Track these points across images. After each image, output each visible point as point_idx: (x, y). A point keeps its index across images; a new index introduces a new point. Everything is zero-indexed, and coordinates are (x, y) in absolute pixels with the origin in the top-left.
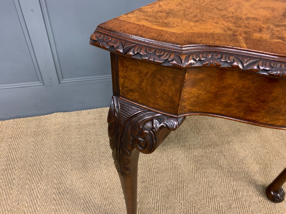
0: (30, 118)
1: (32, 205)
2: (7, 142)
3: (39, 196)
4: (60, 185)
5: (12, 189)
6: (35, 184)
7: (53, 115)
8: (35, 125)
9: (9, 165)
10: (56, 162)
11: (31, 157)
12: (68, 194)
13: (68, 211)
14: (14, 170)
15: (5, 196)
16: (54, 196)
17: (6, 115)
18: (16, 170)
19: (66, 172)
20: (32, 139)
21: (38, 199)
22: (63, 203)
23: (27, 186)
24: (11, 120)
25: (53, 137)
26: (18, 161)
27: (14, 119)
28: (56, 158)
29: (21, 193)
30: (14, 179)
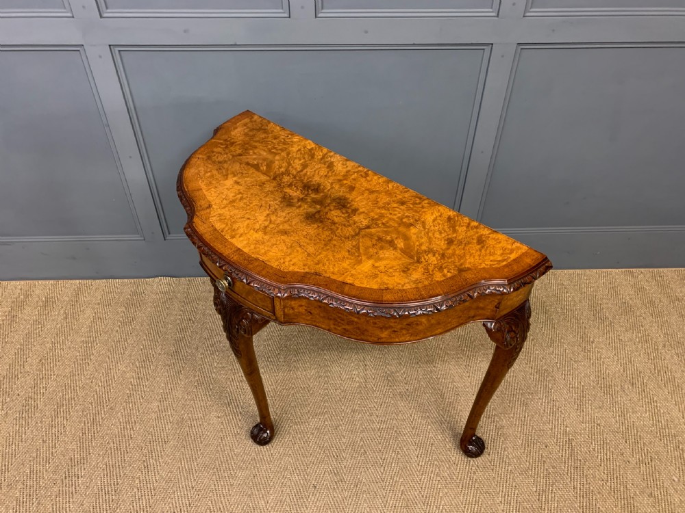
0: (126, 280)
1: (106, 386)
2: (94, 309)
3: (115, 377)
4: (141, 369)
5: (88, 364)
6: (114, 364)
7: (157, 279)
8: (131, 291)
9: (90, 337)
10: (143, 342)
11: (117, 331)
12: (148, 380)
13: (143, 398)
15: (79, 371)
16: (132, 380)
17: (97, 273)
18: (97, 344)
20: (124, 309)
21: (113, 381)
22: (140, 389)
23: (105, 364)
24: (103, 280)
25: (149, 309)
26: (101, 334)
27: (106, 278)
28: (145, 337)
29: (97, 371)
30: (93, 354)
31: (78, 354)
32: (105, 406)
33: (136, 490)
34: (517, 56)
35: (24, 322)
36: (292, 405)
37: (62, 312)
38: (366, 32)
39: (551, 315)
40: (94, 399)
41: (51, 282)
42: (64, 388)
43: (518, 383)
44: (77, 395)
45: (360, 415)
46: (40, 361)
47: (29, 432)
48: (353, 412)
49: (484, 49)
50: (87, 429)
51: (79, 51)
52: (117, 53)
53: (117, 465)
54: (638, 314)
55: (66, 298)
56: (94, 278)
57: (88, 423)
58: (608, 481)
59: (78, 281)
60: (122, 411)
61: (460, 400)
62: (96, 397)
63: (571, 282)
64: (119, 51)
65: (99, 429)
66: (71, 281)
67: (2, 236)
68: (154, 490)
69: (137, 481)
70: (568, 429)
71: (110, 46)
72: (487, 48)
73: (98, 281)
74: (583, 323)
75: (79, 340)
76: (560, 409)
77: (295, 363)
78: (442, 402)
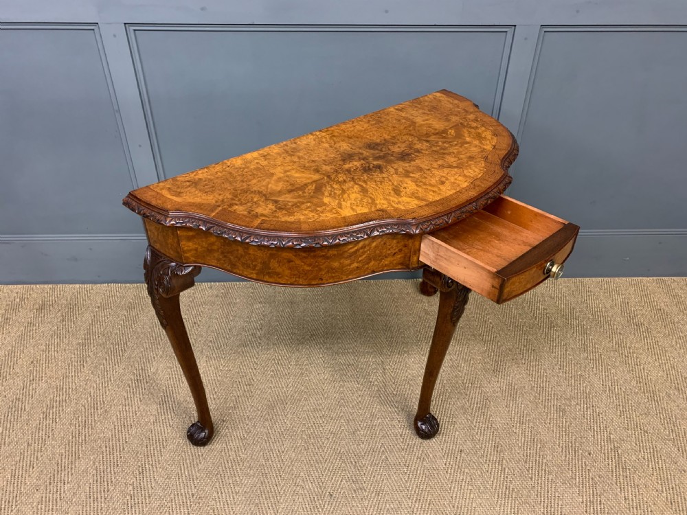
0: (129, 285)
1: (101, 388)
2: (93, 312)
3: (112, 379)
4: (140, 371)
5: (84, 366)
6: (111, 366)
9: (88, 339)
10: (144, 345)
11: (116, 334)
12: (147, 382)
13: (141, 401)
14: (92, 345)
15: (73, 373)
16: (130, 382)
17: (99, 276)
18: (94, 346)
19: (154, 358)
20: (124, 312)
21: (110, 383)
22: (138, 392)
23: (102, 366)
24: (105, 285)
26: (99, 337)
27: (108, 283)
28: (146, 340)
29: (92, 373)
30: (89, 356)
31: (73, 356)
32: (99, 408)
33: (128, 498)
34: (541, 39)
35: (17, 324)
36: (305, 408)
37: (59, 314)
38: (387, 12)
39: (582, 321)
40: (88, 401)
41: (50, 286)
42: (55, 390)
43: (552, 388)
44: (69, 397)
45: (380, 420)
46: (32, 362)
47: (13, 436)
48: (372, 416)
49: (506, 32)
50: (77, 432)
51: (93, 30)
52: (132, 32)
53: (109, 470)
54: (676, 320)
55: (64, 302)
56: (95, 283)
57: (79, 426)
58: (662, 491)
59: (78, 286)
60: (118, 413)
61: (489, 406)
62: (89, 399)
63: (601, 289)
64: (135, 30)
65: (90, 432)
66: (71, 286)
67: (2, 234)
68: (149, 497)
69: (131, 488)
70: (612, 436)
71: (125, 24)
72: (510, 30)
73: (99, 285)
74: (617, 329)
75: (75, 342)
76: (601, 416)
77: (307, 367)
78: (470, 407)
